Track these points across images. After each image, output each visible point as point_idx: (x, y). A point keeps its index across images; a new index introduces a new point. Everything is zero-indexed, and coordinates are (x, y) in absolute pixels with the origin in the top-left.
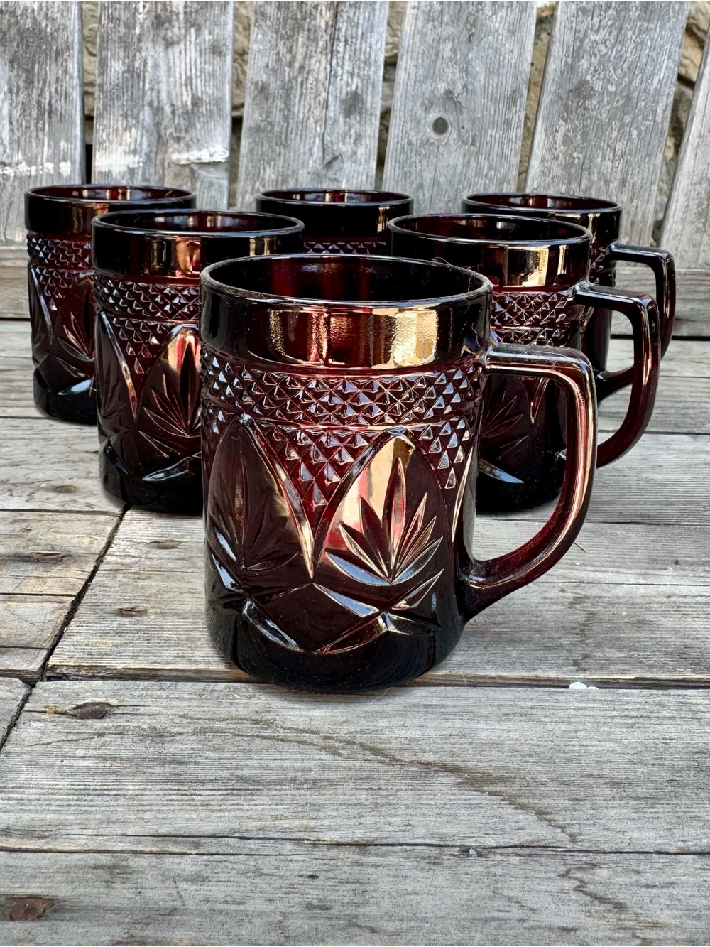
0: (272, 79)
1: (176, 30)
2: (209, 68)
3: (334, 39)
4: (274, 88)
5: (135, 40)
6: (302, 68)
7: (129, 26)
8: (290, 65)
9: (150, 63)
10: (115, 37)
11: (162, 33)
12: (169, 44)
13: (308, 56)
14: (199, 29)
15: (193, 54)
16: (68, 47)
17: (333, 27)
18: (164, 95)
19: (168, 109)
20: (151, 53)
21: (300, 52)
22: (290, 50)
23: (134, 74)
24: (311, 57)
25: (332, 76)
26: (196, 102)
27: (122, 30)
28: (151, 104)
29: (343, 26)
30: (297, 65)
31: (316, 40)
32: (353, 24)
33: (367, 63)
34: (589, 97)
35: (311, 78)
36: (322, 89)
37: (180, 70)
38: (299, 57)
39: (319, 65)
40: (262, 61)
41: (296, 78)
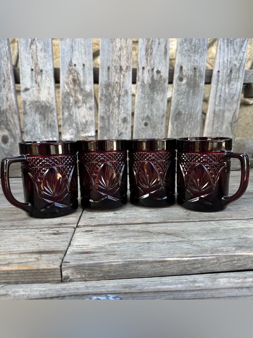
0: (105, 115)
1: (80, 104)
2: (89, 113)
3: (119, 104)
4: (105, 117)
5: (70, 107)
6: (112, 112)
7: (69, 103)
8: (109, 111)
9: (74, 112)
10: (65, 106)
11: (77, 105)
12: (79, 107)
13: (113, 109)
14: (86, 104)
15: (85, 110)
16: (54, 109)
17: (119, 102)
18: (78, 120)
19: (80, 124)
20: (74, 110)
21: (111, 108)
22: (109, 108)
23: (70, 115)
24: (114, 109)
25: (119, 114)
26: (86, 122)
27: (67, 105)
28: (75, 122)
29: (121, 101)
30: (110, 111)
31: (115, 105)
32: (123, 101)
33: (127, 110)
34: (181, 115)
35: (114, 115)
36: (117, 117)
37: (82, 114)
38: (111, 109)
39: (116, 111)
40: (102, 111)
41: (110, 115)
